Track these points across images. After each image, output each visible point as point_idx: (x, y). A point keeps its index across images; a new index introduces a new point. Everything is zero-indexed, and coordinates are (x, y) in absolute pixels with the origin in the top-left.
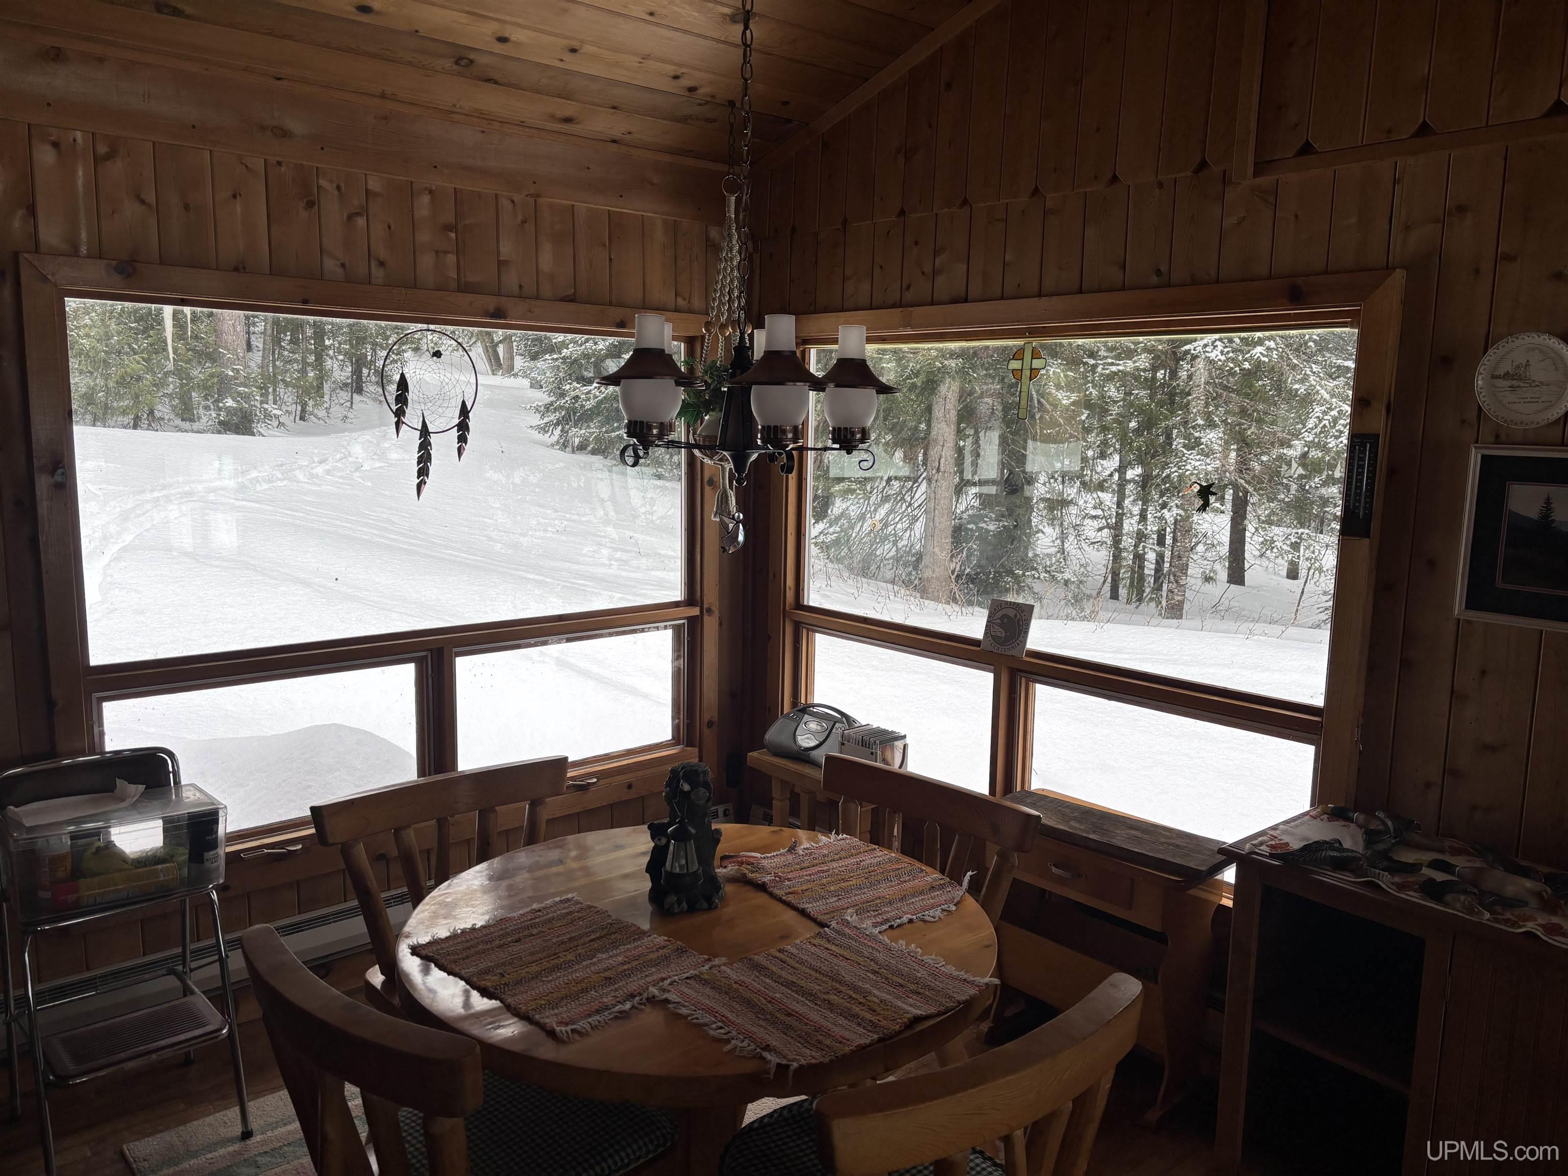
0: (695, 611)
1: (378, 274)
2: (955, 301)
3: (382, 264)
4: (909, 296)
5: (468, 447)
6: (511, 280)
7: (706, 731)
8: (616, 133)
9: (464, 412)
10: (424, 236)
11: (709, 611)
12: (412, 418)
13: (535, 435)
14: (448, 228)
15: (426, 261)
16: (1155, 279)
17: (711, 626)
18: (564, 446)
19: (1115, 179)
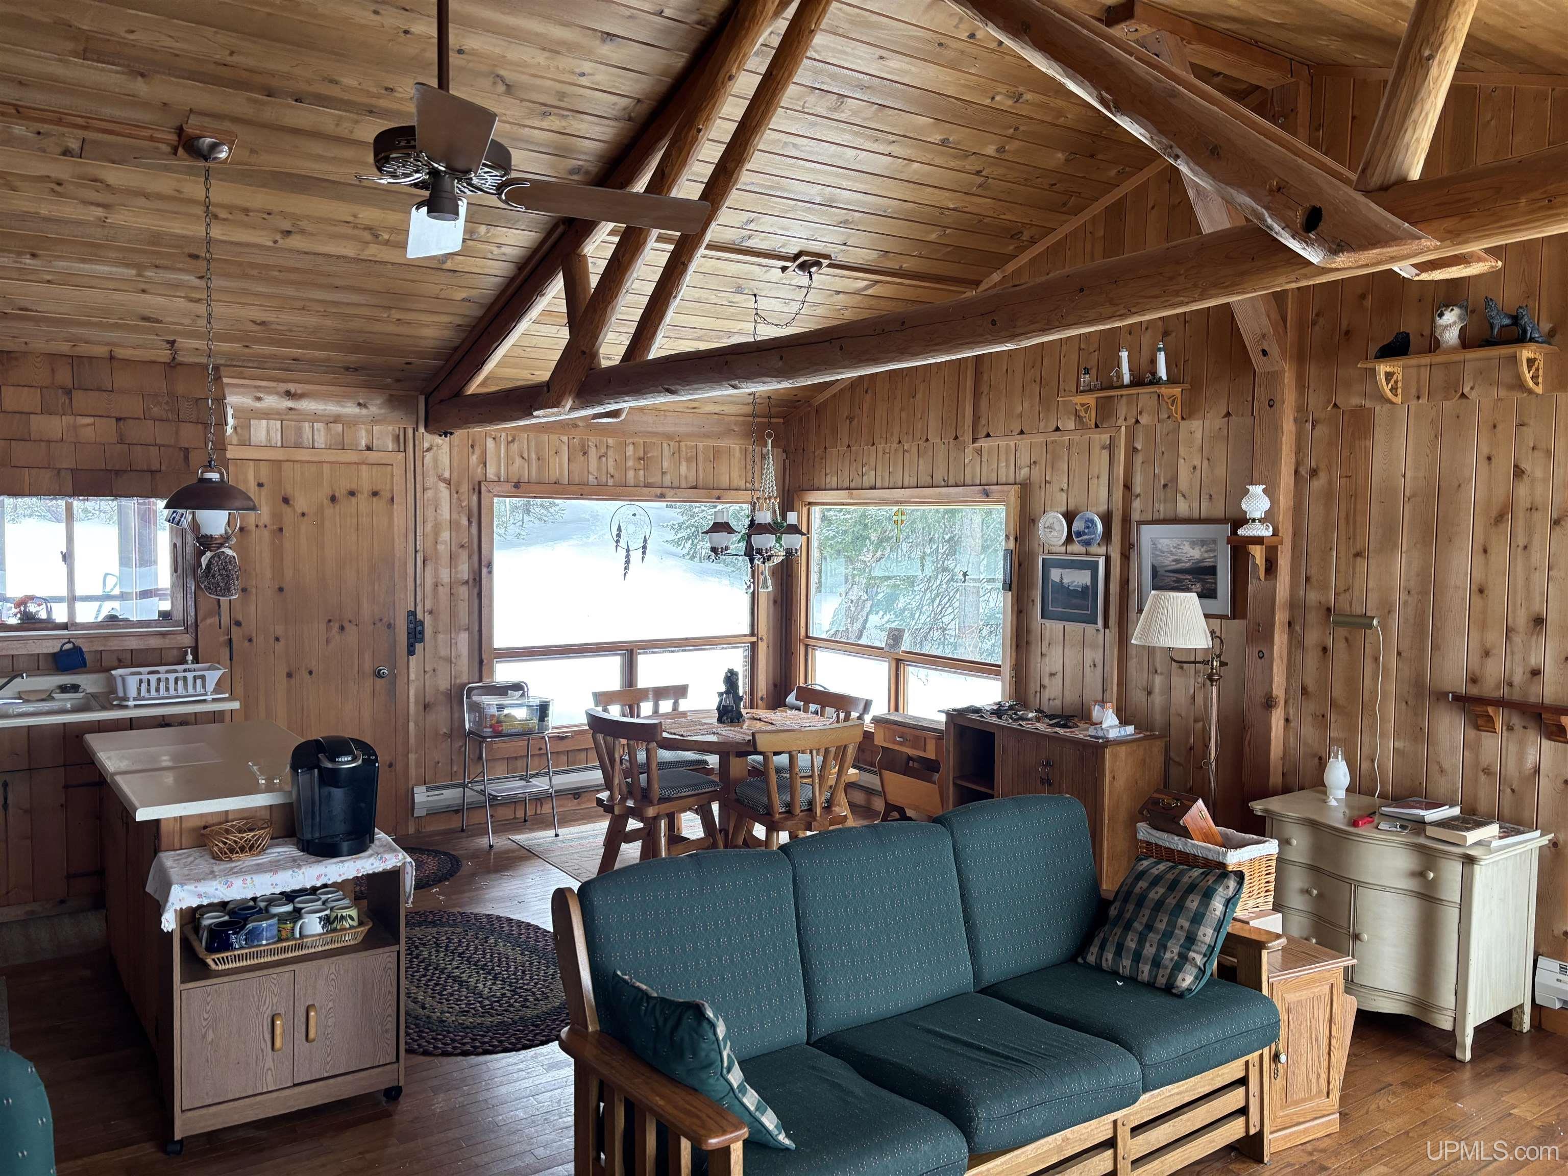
0: (754, 639)
1: (610, 482)
2: (871, 488)
3: (612, 476)
4: (853, 485)
5: (646, 557)
6: (667, 480)
7: (759, 702)
8: (716, 411)
9: (645, 541)
10: (630, 463)
11: (761, 639)
12: (623, 543)
13: (670, 547)
14: (640, 459)
15: (631, 474)
16: (943, 483)
17: (762, 648)
18: (693, 558)
19: (927, 440)
